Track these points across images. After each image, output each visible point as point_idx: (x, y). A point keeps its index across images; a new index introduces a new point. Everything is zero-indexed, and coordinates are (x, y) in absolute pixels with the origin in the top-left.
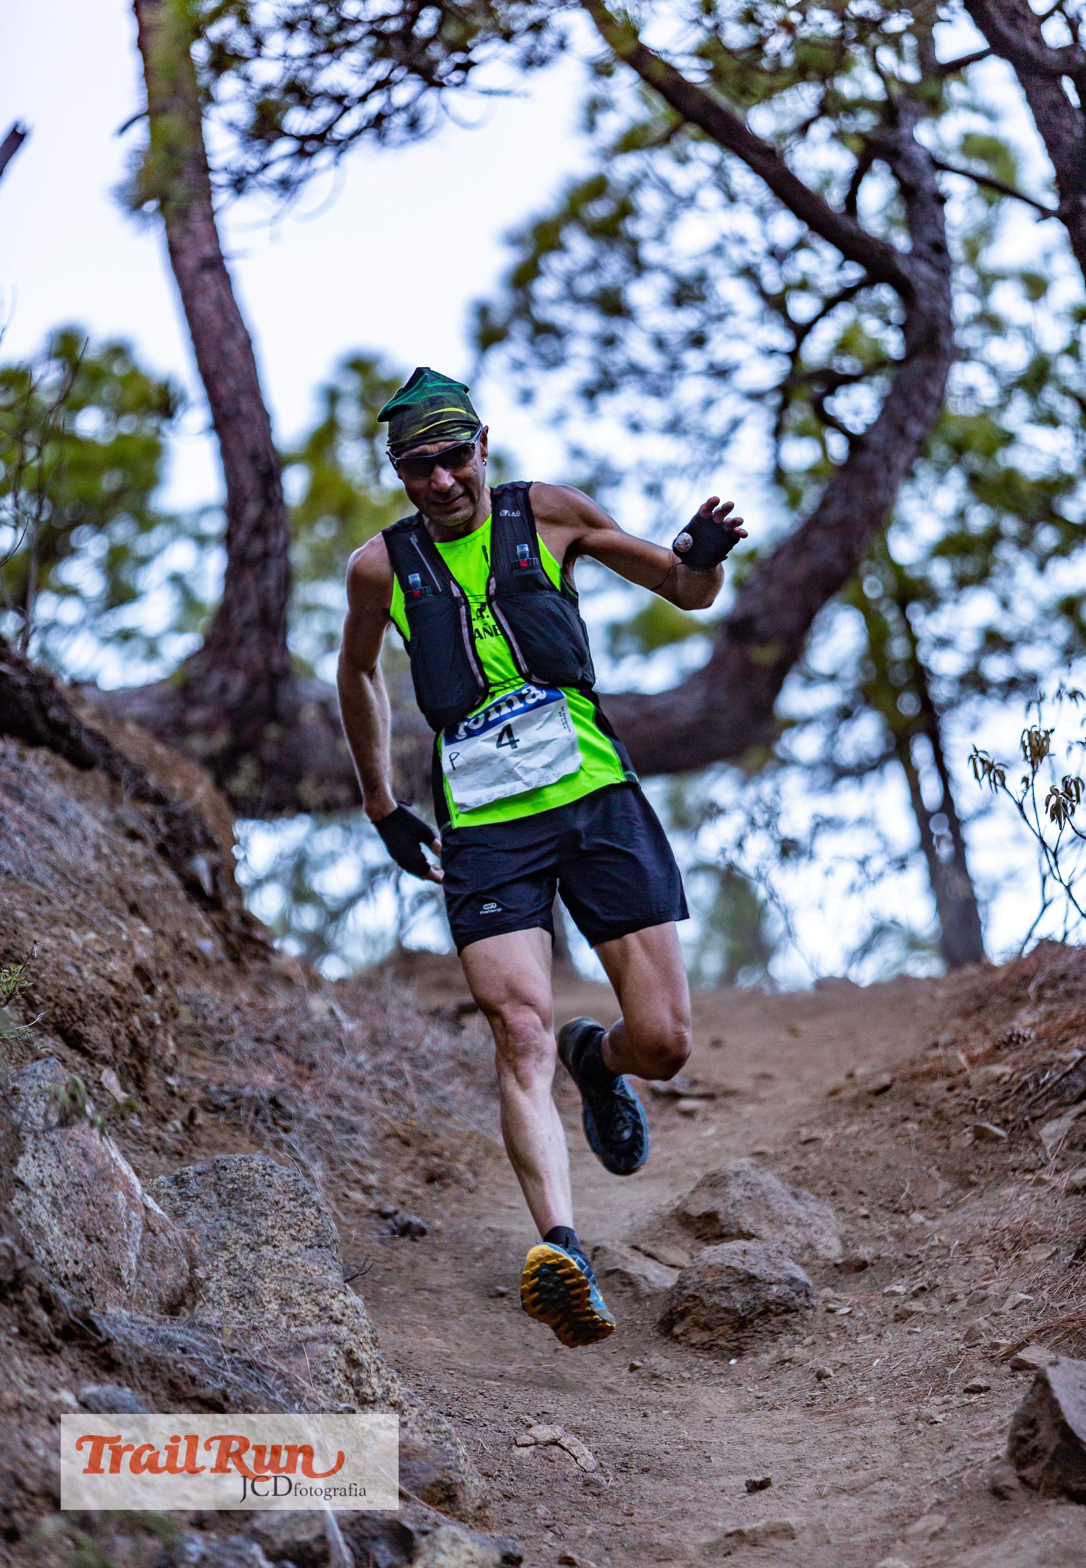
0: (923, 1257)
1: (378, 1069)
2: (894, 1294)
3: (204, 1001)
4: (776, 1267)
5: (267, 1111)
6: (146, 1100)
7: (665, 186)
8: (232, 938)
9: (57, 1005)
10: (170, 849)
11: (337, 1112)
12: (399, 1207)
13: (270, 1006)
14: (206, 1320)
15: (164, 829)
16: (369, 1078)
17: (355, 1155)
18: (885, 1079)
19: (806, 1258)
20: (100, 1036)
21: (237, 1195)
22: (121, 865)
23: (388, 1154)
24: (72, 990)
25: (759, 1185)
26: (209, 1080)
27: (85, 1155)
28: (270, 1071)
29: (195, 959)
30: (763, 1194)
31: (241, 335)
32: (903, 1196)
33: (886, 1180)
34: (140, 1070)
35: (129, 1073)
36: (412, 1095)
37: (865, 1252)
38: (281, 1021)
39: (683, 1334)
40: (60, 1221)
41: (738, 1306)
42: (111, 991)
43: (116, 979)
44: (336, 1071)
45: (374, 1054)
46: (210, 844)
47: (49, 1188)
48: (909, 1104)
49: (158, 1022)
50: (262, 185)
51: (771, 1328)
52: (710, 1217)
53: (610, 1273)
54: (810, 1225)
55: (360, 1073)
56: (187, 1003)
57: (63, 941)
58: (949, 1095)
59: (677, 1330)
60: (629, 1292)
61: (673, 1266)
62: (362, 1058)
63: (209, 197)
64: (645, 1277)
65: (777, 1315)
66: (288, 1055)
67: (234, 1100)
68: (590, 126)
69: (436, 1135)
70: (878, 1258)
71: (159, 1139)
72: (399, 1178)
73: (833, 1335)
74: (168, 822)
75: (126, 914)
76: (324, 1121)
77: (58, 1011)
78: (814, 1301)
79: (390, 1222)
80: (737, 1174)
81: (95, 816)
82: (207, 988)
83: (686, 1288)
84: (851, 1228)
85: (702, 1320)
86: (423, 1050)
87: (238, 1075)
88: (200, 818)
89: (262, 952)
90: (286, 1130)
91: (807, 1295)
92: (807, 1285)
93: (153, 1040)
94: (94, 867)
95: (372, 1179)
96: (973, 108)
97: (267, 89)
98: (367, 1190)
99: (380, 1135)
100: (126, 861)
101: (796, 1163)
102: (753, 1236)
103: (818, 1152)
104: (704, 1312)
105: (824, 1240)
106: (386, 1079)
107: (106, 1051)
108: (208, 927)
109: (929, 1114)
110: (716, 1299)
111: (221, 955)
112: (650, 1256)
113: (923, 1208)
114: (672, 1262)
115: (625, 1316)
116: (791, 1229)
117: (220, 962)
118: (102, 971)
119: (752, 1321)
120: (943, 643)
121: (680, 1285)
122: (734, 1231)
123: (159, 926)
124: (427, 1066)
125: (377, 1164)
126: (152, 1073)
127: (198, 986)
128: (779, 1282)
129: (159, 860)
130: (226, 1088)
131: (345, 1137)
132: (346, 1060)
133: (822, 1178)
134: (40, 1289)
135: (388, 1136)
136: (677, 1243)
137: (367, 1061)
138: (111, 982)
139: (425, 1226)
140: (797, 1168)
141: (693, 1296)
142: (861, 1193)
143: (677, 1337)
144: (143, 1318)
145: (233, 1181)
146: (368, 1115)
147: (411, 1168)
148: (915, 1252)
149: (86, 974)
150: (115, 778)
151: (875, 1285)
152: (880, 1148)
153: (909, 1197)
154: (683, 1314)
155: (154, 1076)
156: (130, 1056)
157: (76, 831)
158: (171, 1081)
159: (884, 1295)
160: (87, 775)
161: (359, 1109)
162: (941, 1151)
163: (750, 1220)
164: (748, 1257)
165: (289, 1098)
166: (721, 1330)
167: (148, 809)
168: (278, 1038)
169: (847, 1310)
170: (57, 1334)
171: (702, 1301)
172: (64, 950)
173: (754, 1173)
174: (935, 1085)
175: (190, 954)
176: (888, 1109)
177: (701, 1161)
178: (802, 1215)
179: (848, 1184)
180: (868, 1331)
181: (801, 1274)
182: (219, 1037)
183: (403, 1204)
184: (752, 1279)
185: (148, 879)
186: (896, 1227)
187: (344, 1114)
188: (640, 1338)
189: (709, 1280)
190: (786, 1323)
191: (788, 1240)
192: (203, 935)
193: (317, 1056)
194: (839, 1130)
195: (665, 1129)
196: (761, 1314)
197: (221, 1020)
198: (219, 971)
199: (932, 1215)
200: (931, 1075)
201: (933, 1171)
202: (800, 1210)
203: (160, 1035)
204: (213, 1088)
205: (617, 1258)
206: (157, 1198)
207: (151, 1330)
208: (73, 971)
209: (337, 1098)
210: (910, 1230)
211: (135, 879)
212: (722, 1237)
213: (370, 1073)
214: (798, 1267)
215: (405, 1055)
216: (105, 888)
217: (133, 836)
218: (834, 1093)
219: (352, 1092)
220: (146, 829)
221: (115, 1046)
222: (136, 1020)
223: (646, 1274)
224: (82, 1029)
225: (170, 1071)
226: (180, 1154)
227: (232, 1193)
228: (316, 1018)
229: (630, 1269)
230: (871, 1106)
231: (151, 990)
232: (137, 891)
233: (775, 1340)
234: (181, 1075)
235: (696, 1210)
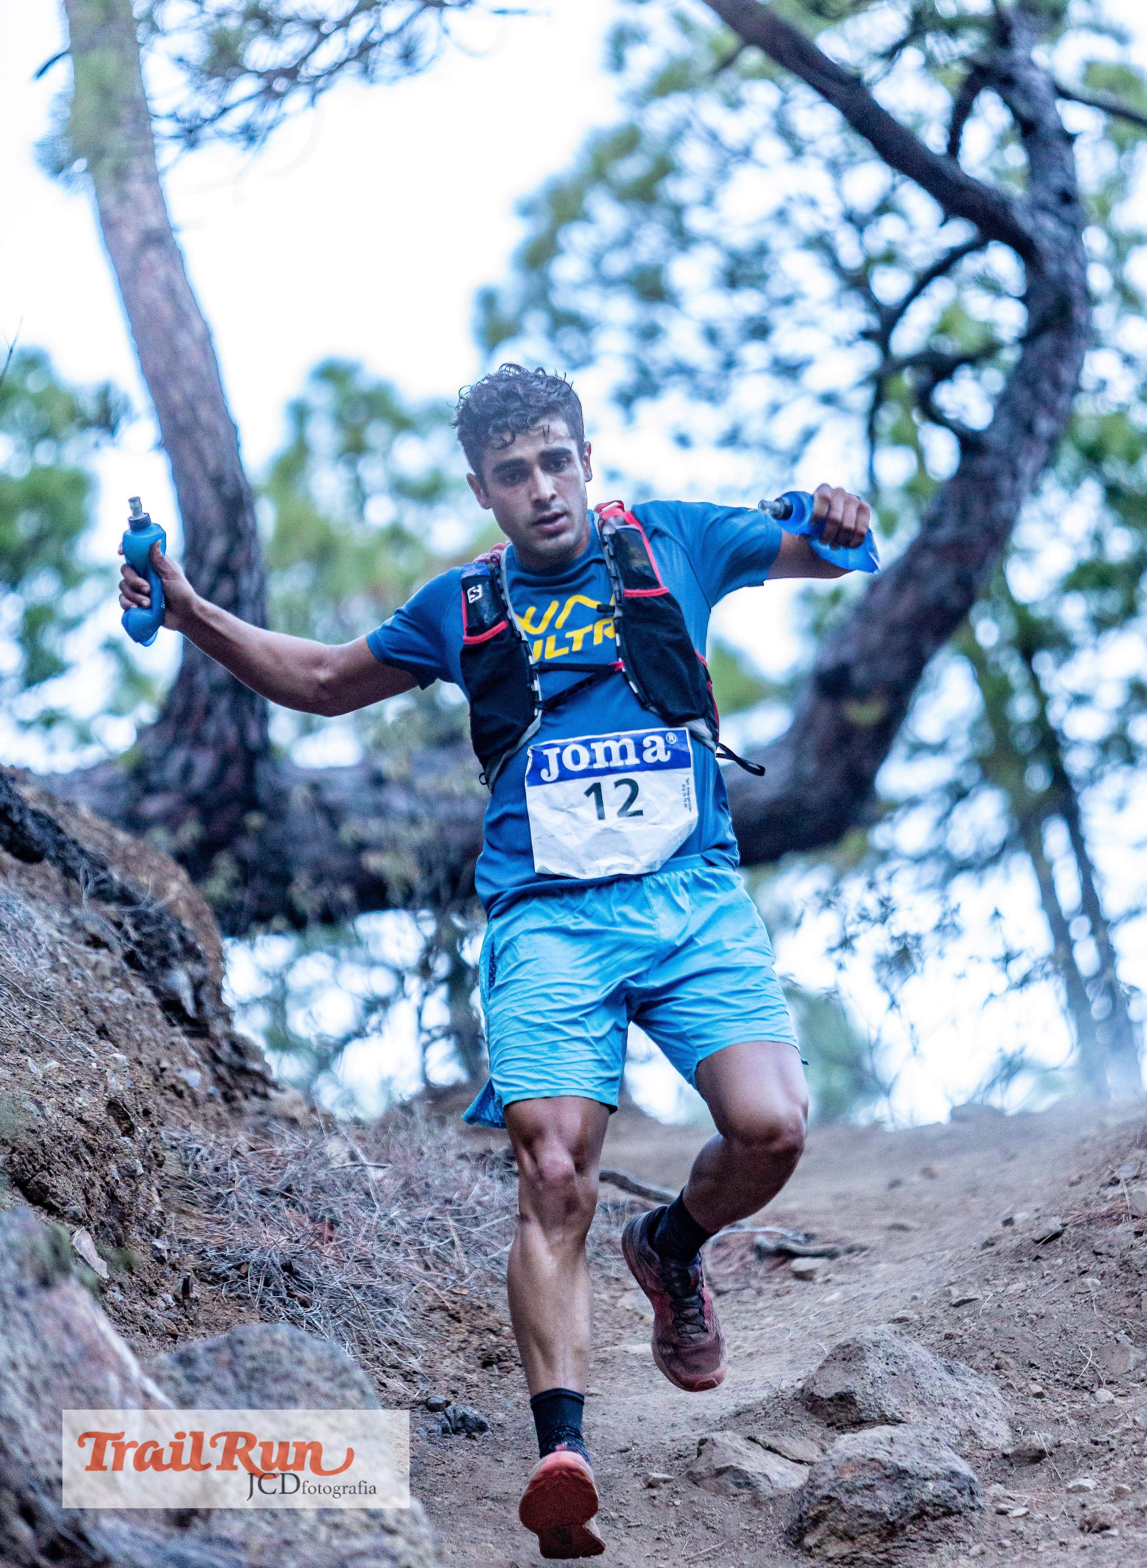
0: (1114, 1444)
1: (416, 1225)
2: (1081, 1489)
3: (195, 1146)
4: (931, 1458)
5: (280, 1279)
6: (130, 1268)
7: (713, 137)
8: (222, 1070)
9: (14, 1150)
10: (144, 959)
11: (366, 1279)
12: (450, 1397)
13: (278, 1150)
14: (225, 1534)
15: (134, 935)
16: (406, 1238)
17: (391, 1332)
18: (1054, 1224)
19: (967, 1447)
20: (70, 1189)
21: (258, 1375)
22: (84, 978)
23: (433, 1332)
24: (33, 1131)
25: (905, 1357)
26: (206, 1243)
27: (67, 1328)
28: (281, 1229)
29: (180, 1094)
30: (911, 1369)
31: (198, 327)
32: (1085, 1368)
33: (1063, 1348)
34: (120, 1231)
35: (107, 1235)
36: (458, 1258)
37: (1041, 1439)
38: (292, 1168)
39: (816, 1546)
40: (39, 1411)
41: (886, 1508)
42: (81, 1132)
43: (86, 1116)
44: (364, 1230)
45: (409, 1209)
46: (191, 953)
47: (24, 1371)
48: (1086, 1255)
49: (141, 1170)
50: (221, 134)
51: (927, 1535)
52: (845, 1399)
53: (720, 1472)
54: (970, 1406)
55: (395, 1231)
56: (173, 1148)
57: (17, 1071)
58: (1136, 1242)
59: (810, 1541)
60: (746, 1495)
61: (800, 1462)
62: (395, 1213)
63: (151, 152)
64: (766, 1476)
65: (934, 1518)
66: (304, 1210)
67: (238, 1268)
68: (618, 63)
69: (491, 1307)
70: (1058, 1445)
71: (147, 1316)
72: (447, 1362)
73: (1007, 1542)
74: (136, 927)
75: (95, 1038)
76: (353, 1290)
77: (16, 1158)
78: (980, 1501)
79: (440, 1415)
80: (876, 1345)
81: (48, 918)
82: (197, 1129)
83: (819, 1487)
84: (1022, 1410)
85: (841, 1527)
86: (471, 1202)
87: (241, 1237)
88: (178, 921)
89: (260, 1088)
90: (304, 1304)
91: (972, 1493)
92: (972, 1481)
93: (135, 1193)
94: (51, 980)
95: (415, 1363)
96: (1098, 28)
97: (221, 15)
98: (408, 1377)
99: (422, 1309)
100: (89, 973)
101: (947, 1331)
102: (900, 1422)
103: (974, 1316)
104: (843, 1517)
105: (988, 1424)
106: (425, 1238)
107: (78, 1207)
108: (193, 1056)
109: (1112, 1265)
110: (857, 1500)
111: (211, 1089)
112: (769, 1449)
113: (1110, 1383)
114: (800, 1457)
115: (743, 1525)
116: (946, 1411)
117: (210, 1097)
118: (69, 1108)
119: (903, 1527)
120: (1080, 700)
121: (812, 1484)
122: (875, 1416)
123: (135, 1053)
124: (477, 1222)
125: (420, 1344)
126: (135, 1233)
127: (186, 1127)
128: (936, 1477)
129: (130, 972)
130: (228, 1253)
131: (380, 1310)
132: (376, 1215)
133: (982, 1348)
134: (18, 1495)
135: (432, 1310)
136: (803, 1433)
137: (402, 1216)
138: (80, 1120)
139: (485, 1419)
140: (949, 1337)
141: (830, 1498)
142: (1032, 1365)
143: (809, 1549)
144: (145, 1532)
145: (253, 1358)
146: (406, 1284)
147: (461, 1349)
148: (1104, 1438)
149: (49, 1112)
150: (69, 872)
151: (1055, 1479)
152: (1053, 1308)
153: (1092, 1369)
154: (816, 1521)
155: (138, 1237)
156: (108, 1213)
157: (29, 936)
158: (158, 1243)
159: (1069, 1491)
160: (35, 868)
161: (395, 1278)
162: (1130, 1310)
163: (895, 1401)
164: (896, 1447)
165: (307, 1263)
166: (865, 1539)
167: (112, 909)
168: (289, 1190)
169: (1022, 1511)
170: (44, 1552)
171: (840, 1503)
172: (20, 1083)
173: (897, 1342)
174: (1120, 1228)
175: (173, 1087)
176: (1060, 1261)
177: (827, 1332)
178: (960, 1395)
179: (1014, 1355)
180: (1050, 1536)
181: (964, 1468)
182: (214, 1190)
183: (454, 1392)
184: (902, 1473)
185: (119, 996)
186: (1078, 1406)
187: (377, 1283)
188: (762, 1552)
189: (848, 1476)
190: (946, 1529)
191: (944, 1425)
192: (189, 1065)
193: (339, 1211)
194: (1000, 1289)
195: (777, 1295)
196: (914, 1518)
197: (217, 1169)
198: (210, 1109)
199: (1121, 1392)
200: (1113, 1218)
201: (1121, 1336)
202: (957, 1388)
203: (142, 1187)
204: (211, 1253)
205: (730, 1453)
206: (158, 1380)
207: (158, 1546)
208: (33, 1107)
209: (366, 1264)
210: (1097, 1411)
211: (103, 996)
212: (859, 1423)
213: (406, 1232)
214: (958, 1458)
215: (448, 1207)
216: (67, 1006)
217: (96, 942)
218: (989, 1244)
219: (385, 1255)
220: (110, 935)
221: (88, 1201)
222: (113, 1167)
223: (767, 1472)
224: (47, 1180)
225: (157, 1232)
226: (175, 1336)
227: (252, 1374)
228: (335, 1165)
229: (746, 1466)
230: (1038, 1258)
231: (129, 1131)
232: (104, 1010)
233: (932, 1551)
234: (170, 1237)
235: (825, 1391)
